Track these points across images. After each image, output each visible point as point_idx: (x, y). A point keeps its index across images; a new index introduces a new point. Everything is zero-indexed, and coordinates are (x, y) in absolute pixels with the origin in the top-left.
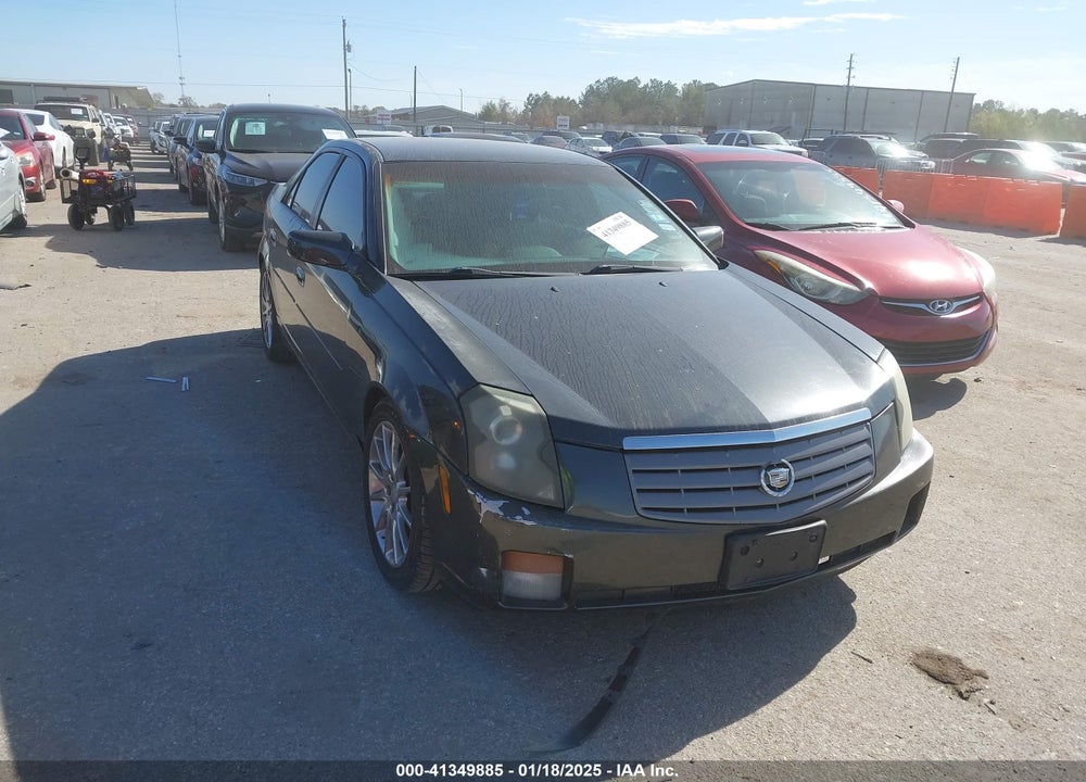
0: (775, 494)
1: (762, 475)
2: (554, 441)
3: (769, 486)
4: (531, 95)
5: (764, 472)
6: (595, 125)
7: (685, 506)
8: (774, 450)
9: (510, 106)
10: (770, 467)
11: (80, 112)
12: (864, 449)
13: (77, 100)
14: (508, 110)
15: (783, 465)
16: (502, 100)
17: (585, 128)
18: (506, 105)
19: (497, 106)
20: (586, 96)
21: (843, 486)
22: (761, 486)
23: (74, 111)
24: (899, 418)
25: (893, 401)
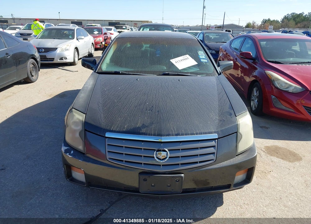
0: (159, 161)
1: (155, 153)
2: (85, 130)
3: (157, 157)
4: (264, 19)
5: (155, 152)
6: (284, 29)
7: (124, 160)
8: (162, 144)
9: (256, 23)
10: (159, 151)
11: (125, 27)
12: (212, 150)
13: (125, 24)
14: (255, 24)
15: (165, 151)
16: (253, 22)
17: (281, 29)
18: (255, 23)
19: (251, 23)
20: (283, 20)
21: (197, 163)
22: (154, 157)
23: (124, 27)
24: (238, 140)
25: (236, 132)
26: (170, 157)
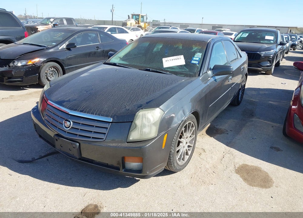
10: (66, 120)
22: (63, 124)
24: (131, 128)
25: (132, 122)
26: (72, 127)
